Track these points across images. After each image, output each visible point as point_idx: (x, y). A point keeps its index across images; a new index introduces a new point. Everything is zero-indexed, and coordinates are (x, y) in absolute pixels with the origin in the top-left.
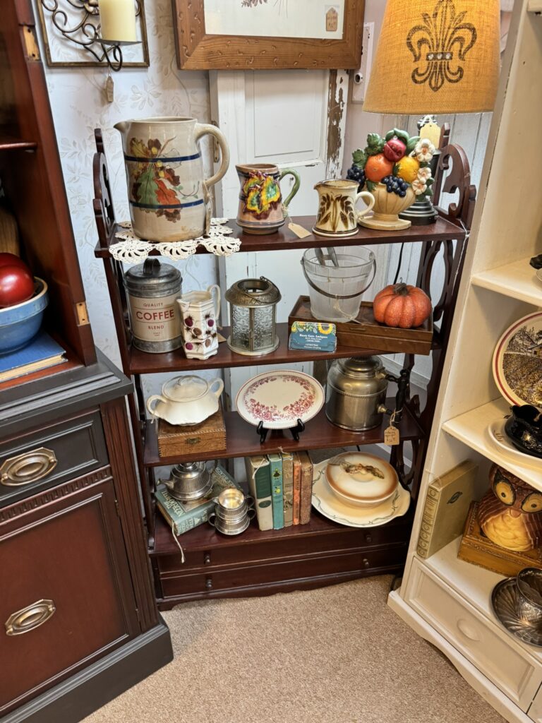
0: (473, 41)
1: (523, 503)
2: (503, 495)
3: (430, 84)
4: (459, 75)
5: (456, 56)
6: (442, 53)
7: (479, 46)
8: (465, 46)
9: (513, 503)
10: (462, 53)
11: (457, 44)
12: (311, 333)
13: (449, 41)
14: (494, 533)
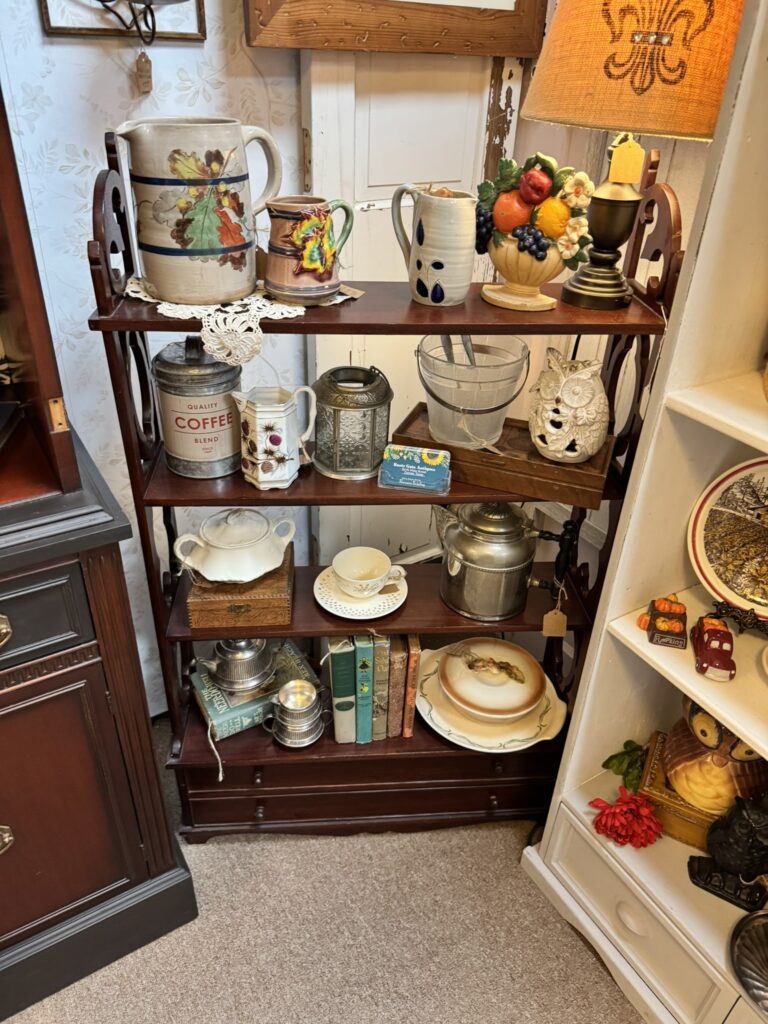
0: (707, 21)
1: (733, 748)
2: (703, 732)
3: (632, 82)
4: (679, 72)
5: (678, 42)
6: (657, 34)
7: (717, 30)
8: (695, 26)
9: (717, 747)
10: (688, 38)
11: (682, 22)
12: (411, 462)
13: (670, 15)
14: (686, 787)
